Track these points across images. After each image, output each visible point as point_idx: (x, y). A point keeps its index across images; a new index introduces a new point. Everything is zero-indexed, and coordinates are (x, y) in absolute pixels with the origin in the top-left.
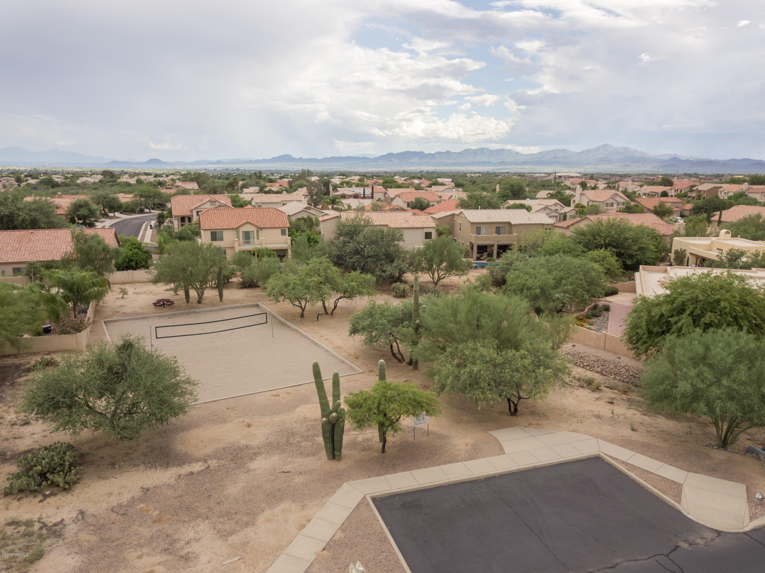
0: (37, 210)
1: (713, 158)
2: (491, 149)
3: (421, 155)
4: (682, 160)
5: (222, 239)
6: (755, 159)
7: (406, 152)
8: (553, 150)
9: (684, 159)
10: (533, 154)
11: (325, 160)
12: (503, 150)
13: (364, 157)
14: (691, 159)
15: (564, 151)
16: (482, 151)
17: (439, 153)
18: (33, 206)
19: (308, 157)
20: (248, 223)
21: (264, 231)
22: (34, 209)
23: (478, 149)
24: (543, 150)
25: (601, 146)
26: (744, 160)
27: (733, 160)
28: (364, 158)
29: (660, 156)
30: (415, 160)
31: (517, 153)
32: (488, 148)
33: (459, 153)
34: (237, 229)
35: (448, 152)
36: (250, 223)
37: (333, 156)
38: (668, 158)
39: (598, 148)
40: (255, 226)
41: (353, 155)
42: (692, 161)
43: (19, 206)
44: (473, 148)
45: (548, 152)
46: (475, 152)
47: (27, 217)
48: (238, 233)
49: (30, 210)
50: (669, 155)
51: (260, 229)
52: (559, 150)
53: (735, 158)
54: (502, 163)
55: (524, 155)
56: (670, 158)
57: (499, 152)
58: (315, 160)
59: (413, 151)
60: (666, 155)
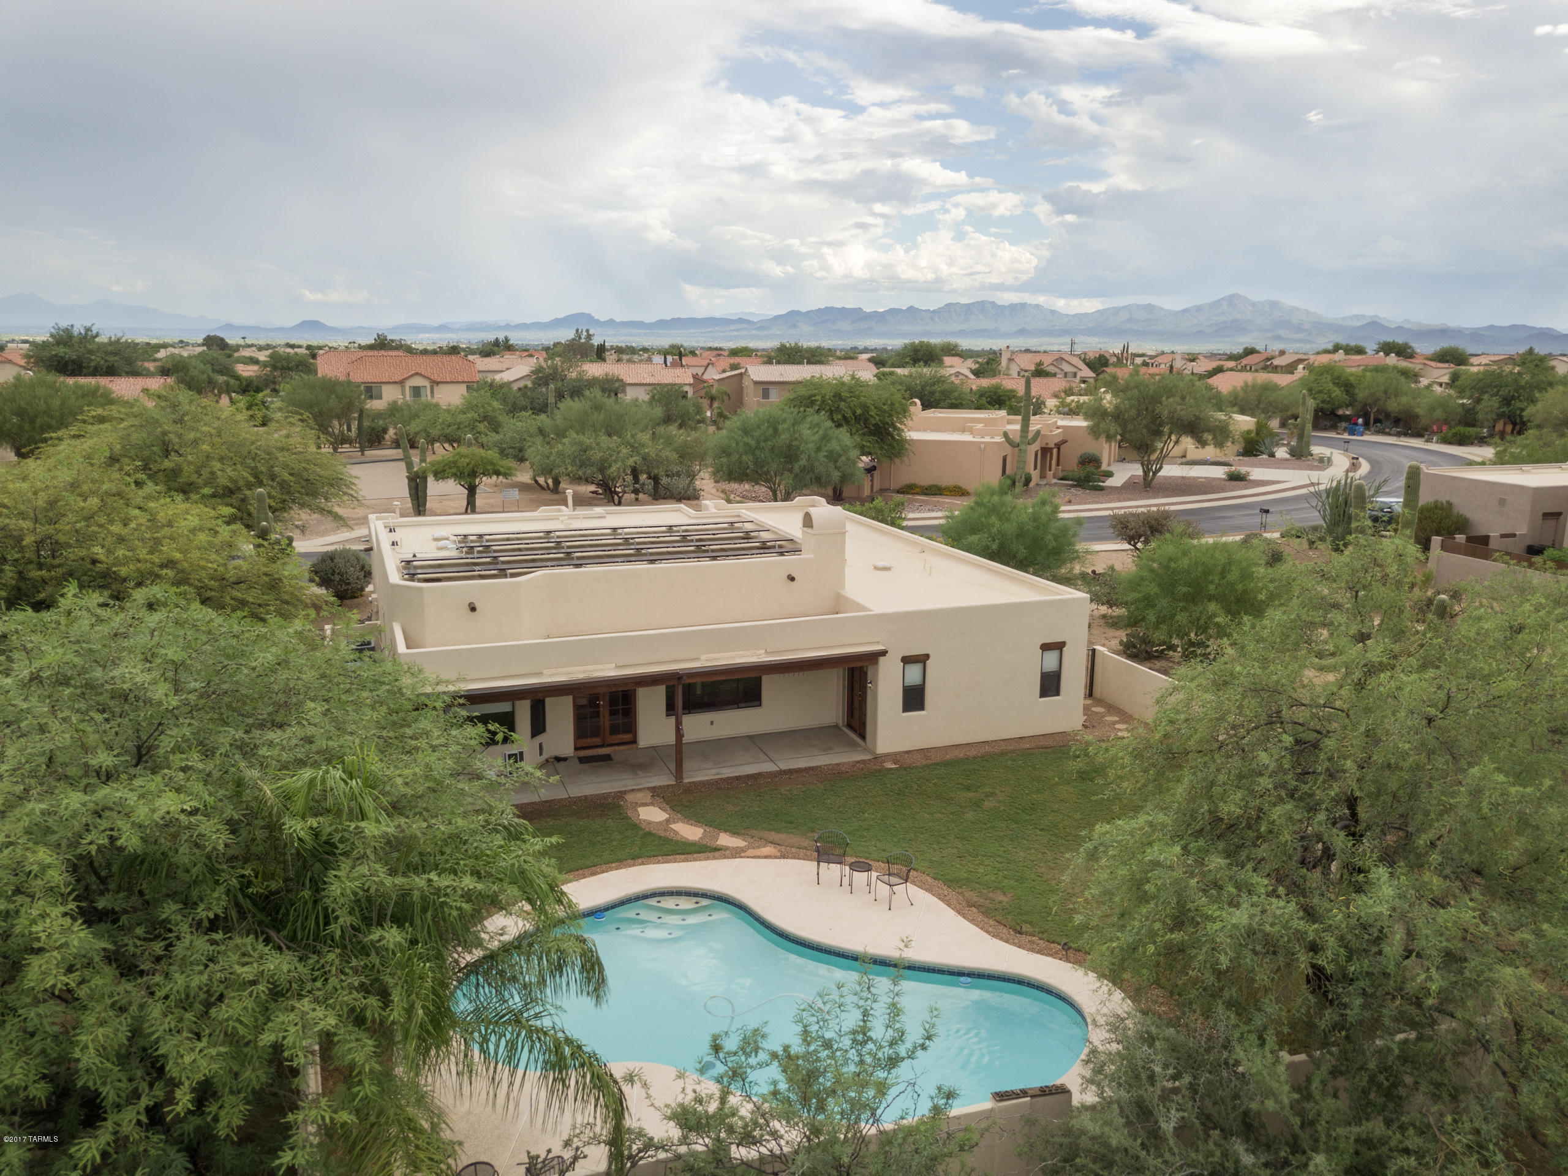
0: (116, 354)
1: (1452, 324)
2: (999, 304)
3: (855, 315)
4: (1390, 328)
5: (380, 397)
6: (1538, 326)
7: (827, 308)
8: (1125, 307)
9: (1393, 326)
10: (1086, 315)
11: (662, 324)
12: (1024, 306)
13: (741, 319)
14: (1406, 326)
15: (1150, 308)
16: (981, 307)
17: (894, 312)
18: (110, 348)
19: (625, 320)
20: (417, 374)
21: (443, 387)
22: (111, 353)
23: (973, 304)
24: (1107, 306)
25: (1223, 299)
26: (1514, 328)
27: (1492, 327)
28: (740, 321)
29: (1343, 318)
30: (845, 326)
31: (1053, 312)
32: (993, 303)
33: (934, 311)
34: (401, 383)
35: (912, 310)
36: (420, 375)
37: (676, 317)
38: (1359, 324)
39: (1218, 303)
40: (428, 378)
41: (717, 314)
42: (1410, 330)
43: (90, 347)
44: (964, 301)
45: (1117, 311)
46: (968, 310)
47: (102, 362)
48: (403, 388)
49: (107, 353)
50: (1363, 316)
51: (435, 383)
52: (1138, 306)
53: (1497, 324)
54: (1023, 332)
55: (1067, 315)
56: (1365, 322)
57: (1016, 309)
58: (640, 325)
59: (839, 306)
60: (1357, 317)
